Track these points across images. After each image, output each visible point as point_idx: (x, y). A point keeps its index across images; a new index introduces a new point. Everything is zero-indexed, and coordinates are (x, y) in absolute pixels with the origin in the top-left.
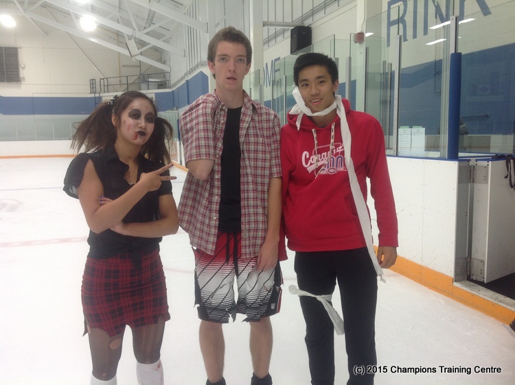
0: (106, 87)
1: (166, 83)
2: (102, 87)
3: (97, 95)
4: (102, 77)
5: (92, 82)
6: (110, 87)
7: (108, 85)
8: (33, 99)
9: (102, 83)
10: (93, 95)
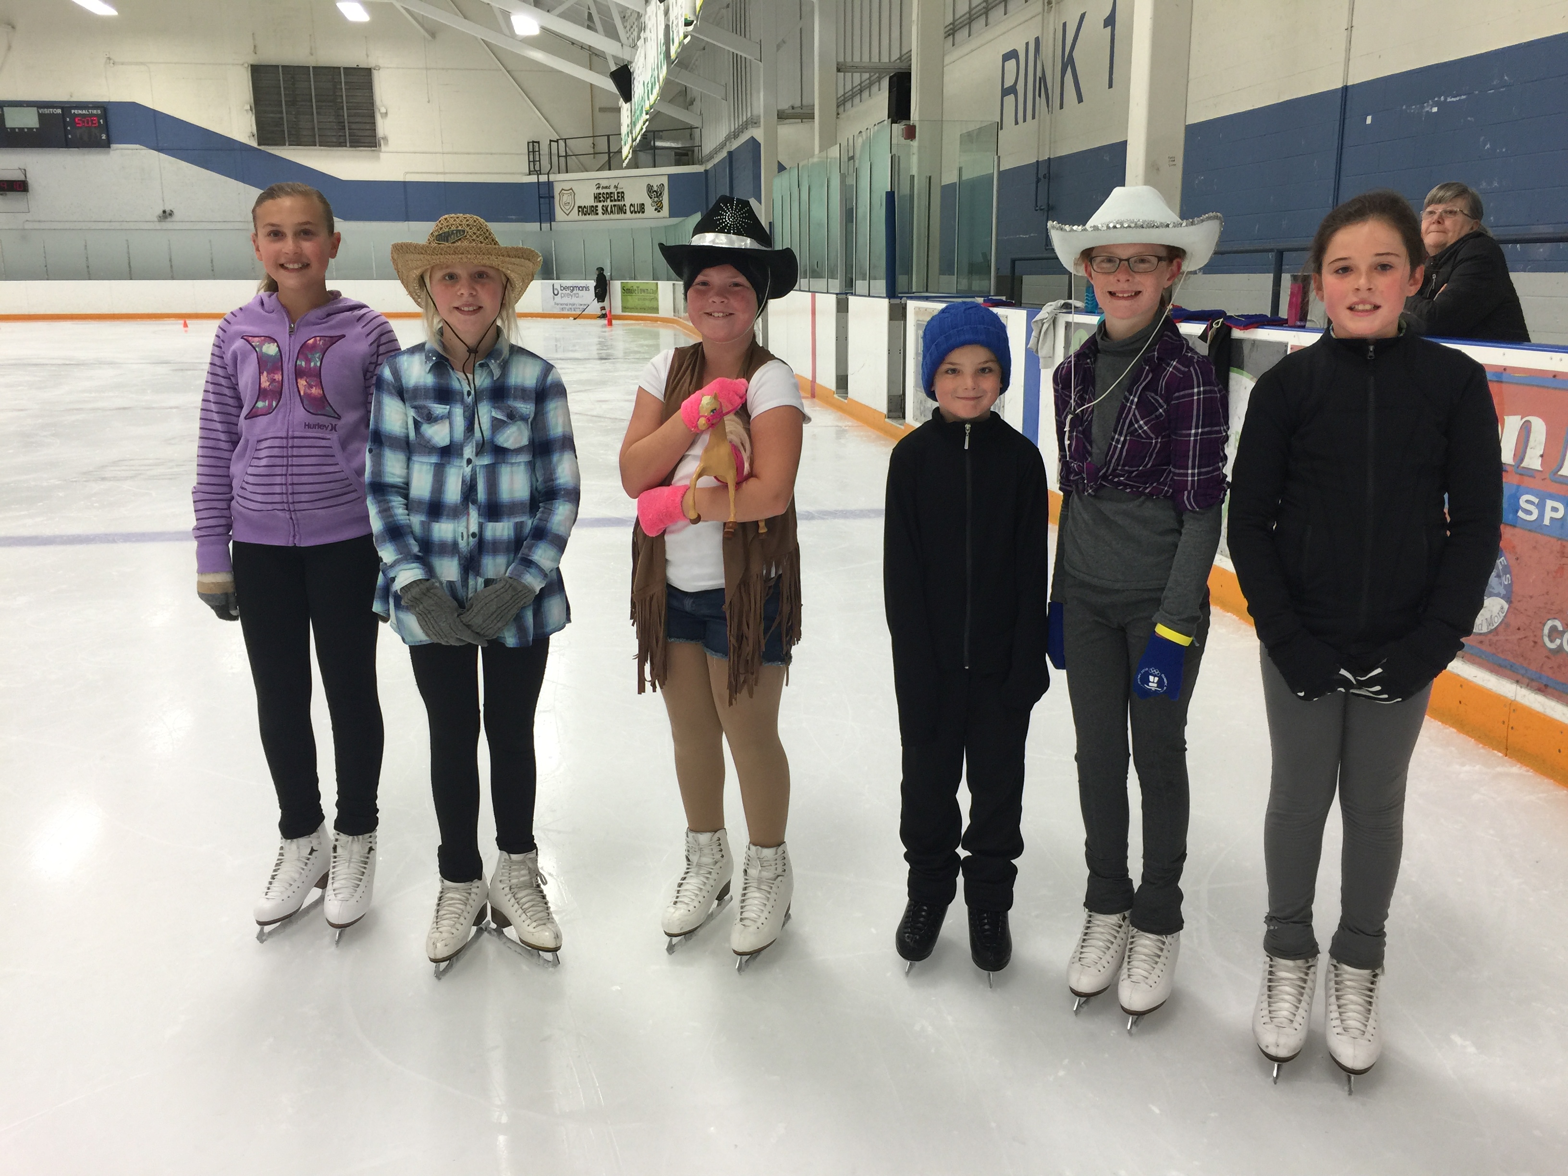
0: (562, 160)
1: (693, 151)
2: (555, 159)
3: (543, 178)
4: (556, 137)
5: (533, 147)
6: (572, 161)
7: (566, 156)
8: (405, 186)
9: (554, 151)
10: (533, 179)
